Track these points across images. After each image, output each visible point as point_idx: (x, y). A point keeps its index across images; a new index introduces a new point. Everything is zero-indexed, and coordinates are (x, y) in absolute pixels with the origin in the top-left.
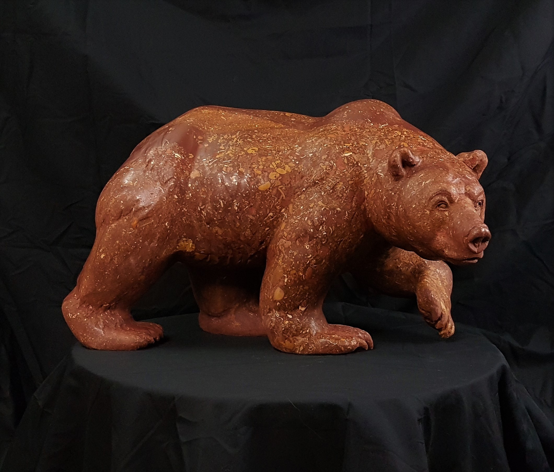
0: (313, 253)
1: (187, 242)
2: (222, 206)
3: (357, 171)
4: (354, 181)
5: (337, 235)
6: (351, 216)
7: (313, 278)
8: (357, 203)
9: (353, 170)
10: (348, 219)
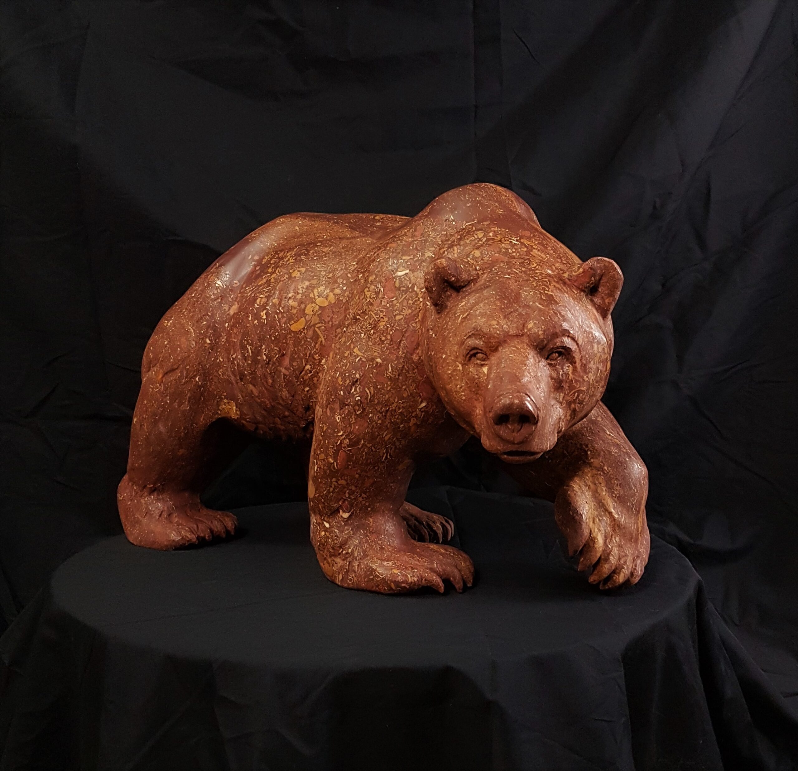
0: (344, 429)
1: (229, 405)
2: (251, 354)
3: (410, 298)
4: (403, 315)
5: (378, 401)
6: (396, 372)
7: (350, 467)
8: (405, 351)
9: (405, 298)
10: (392, 376)
